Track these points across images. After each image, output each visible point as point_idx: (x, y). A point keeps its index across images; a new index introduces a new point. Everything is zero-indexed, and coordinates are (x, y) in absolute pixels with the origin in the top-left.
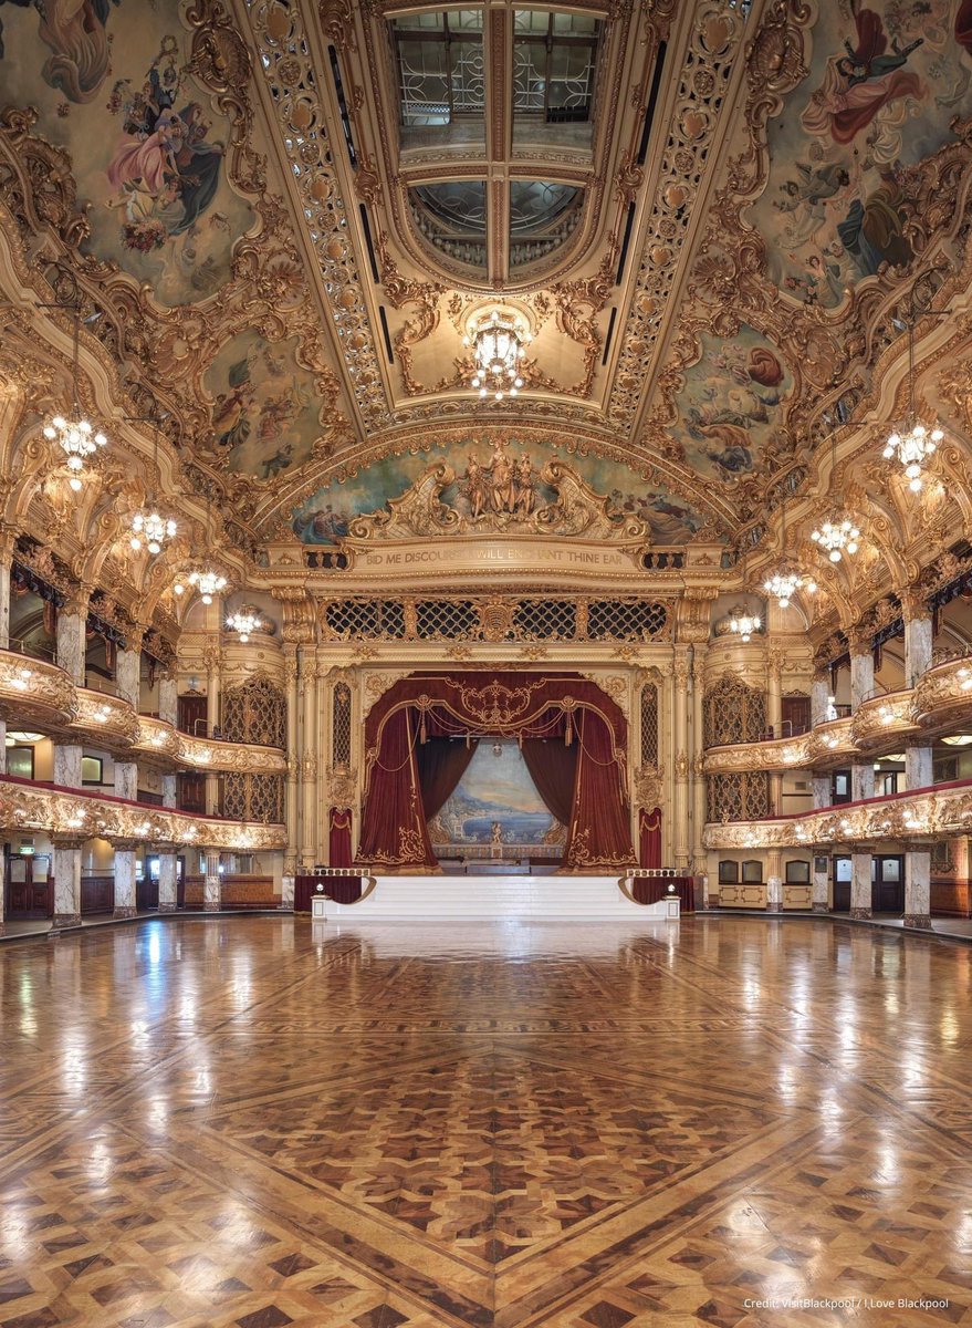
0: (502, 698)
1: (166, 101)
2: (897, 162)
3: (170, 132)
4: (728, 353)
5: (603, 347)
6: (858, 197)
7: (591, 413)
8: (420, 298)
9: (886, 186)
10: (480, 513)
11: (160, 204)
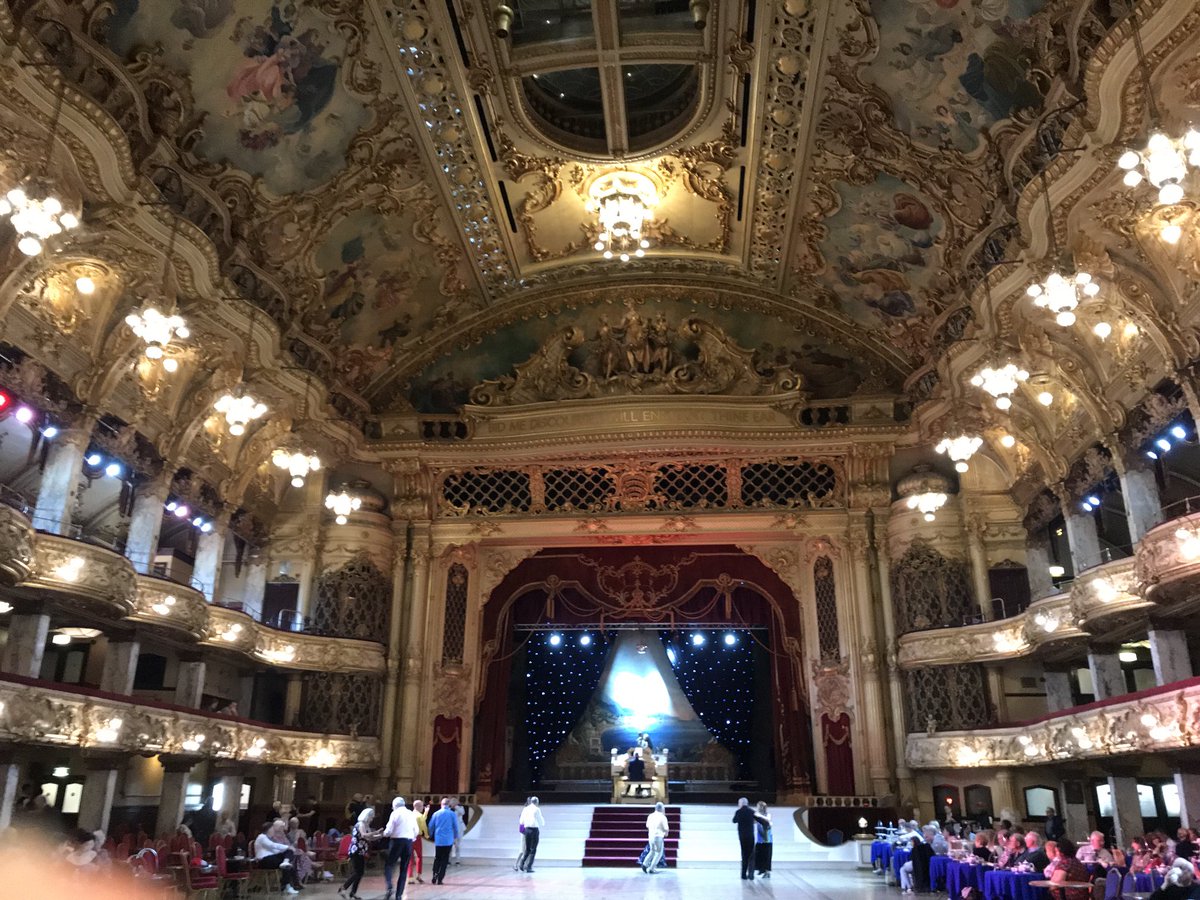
0: (644, 577)
1: (286, 29)
2: (1007, 19)
3: (288, 53)
4: (869, 201)
5: (736, 203)
6: (974, 51)
7: (732, 267)
8: (540, 171)
9: (1000, 39)
10: (612, 375)
11: (276, 111)
